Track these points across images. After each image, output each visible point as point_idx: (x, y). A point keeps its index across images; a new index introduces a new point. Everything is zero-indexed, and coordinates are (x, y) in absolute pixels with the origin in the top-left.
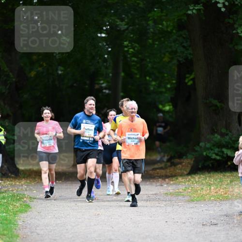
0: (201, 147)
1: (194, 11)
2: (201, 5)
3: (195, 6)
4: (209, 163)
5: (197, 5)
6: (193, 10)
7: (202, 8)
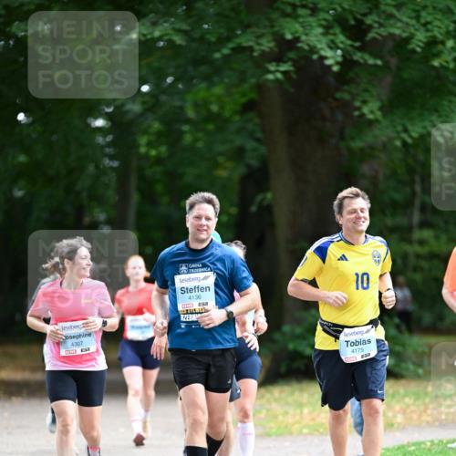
0: (284, 334)
1: (279, 76)
2: (290, 63)
3: (278, 65)
4: (299, 364)
5: (281, 64)
6: (276, 72)
7: (291, 68)
